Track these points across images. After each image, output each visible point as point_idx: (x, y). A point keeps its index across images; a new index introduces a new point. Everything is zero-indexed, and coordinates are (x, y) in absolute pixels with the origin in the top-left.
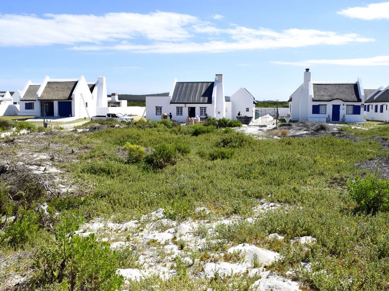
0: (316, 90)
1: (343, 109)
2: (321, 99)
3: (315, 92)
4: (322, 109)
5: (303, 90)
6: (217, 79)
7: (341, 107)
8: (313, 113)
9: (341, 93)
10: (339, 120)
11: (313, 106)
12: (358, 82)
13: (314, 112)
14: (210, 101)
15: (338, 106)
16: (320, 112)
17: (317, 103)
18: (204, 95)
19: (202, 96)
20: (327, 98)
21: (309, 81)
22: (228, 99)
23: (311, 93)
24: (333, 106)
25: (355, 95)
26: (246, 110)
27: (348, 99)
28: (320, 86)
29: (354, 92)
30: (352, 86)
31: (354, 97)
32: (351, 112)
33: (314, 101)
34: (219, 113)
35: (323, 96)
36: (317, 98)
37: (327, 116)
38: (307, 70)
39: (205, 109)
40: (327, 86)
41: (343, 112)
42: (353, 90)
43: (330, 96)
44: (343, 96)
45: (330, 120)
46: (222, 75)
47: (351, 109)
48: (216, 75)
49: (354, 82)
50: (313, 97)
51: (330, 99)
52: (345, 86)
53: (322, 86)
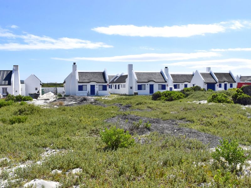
0: (80, 76)
1: (97, 87)
2: (83, 82)
3: (79, 77)
4: (84, 88)
5: (72, 76)
6: (15, 68)
7: (96, 86)
8: (79, 90)
9: (95, 78)
10: (94, 94)
11: (79, 86)
12: (105, 71)
14: (10, 84)
15: (94, 86)
16: (83, 90)
17: (81, 84)
18: (5, 80)
19: (4, 80)
20: (87, 81)
21: (76, 70)
22: (22, 82)
23: (77, 78)
24: (91, 85)
25: (103, 79)
26: (35, 89)
27: (100, 81)
28: (82, 73)
29: (103, 77)
30: (102, 74)
31: (103, 80)
32: (102, 89)
33: (79, 83)
34: (16, 91)
35: (84, 79)
36: (81, 81)
37: (87, 92)
38: (74, 63)
39: (6, 89)
40: (87, 74)
41: (96, 89)
43: (89, 80)
44: (96, 80)
45: (89, 94)
46: (18, 66)
47: (101, 87)
48: (14, 66)
49: (102, 71)
50: (78, 80)
51: (89, 81)
52: (97, 74)
53: (84, 73)
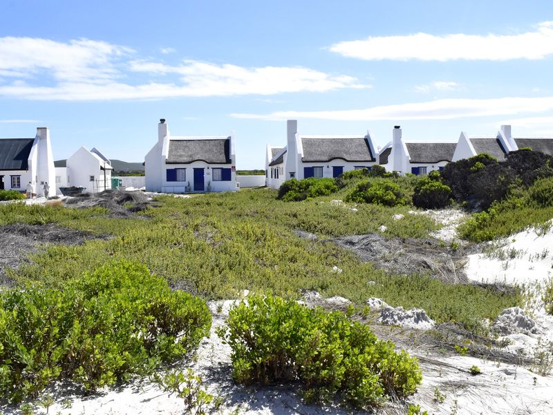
0: (173, 148)
1: (208, 174)
2: (178, 161)
3: (170, 151)
4: (179, 174)
5: (158, 148)
6: (40, 134)
7: (206, 171)
8: (168, 181)
9: (206, 152)
10: (203, 190)
11: (168, 170)
12: (230, 137)
13: (169, 179)
14: (25, 166)
15: (202, 170)
16: (178, 178)
17: (172, 167)
18: (17, 158)
19: (15, 159)
20: (185, 159)
21: (165, 136)
23: (166, 153)
24: (195, 169)
25: (223, 155)
27: (214, 160)
28: (179, 143)
29: (223, 151)
30: (223, 143)
31: (222, 158)
32: (220, 178)
33: (168, 163)
35: (181, 156)
36: (172, 160)
37: (185, 184)
38: (163, 121)
39: (19, 179)
40: (189, 143)
41: (208, 177)
42: (223, 147)
43: (191, 156)
44: (206, 157)
45: (190, 189)
46: (46, 128)
47: (219, 173)
48: (38, 128)
49: (225, 137)
50: (167, 158)
51: (190, 159)
52: (212, 143)
53: (182, 143)
